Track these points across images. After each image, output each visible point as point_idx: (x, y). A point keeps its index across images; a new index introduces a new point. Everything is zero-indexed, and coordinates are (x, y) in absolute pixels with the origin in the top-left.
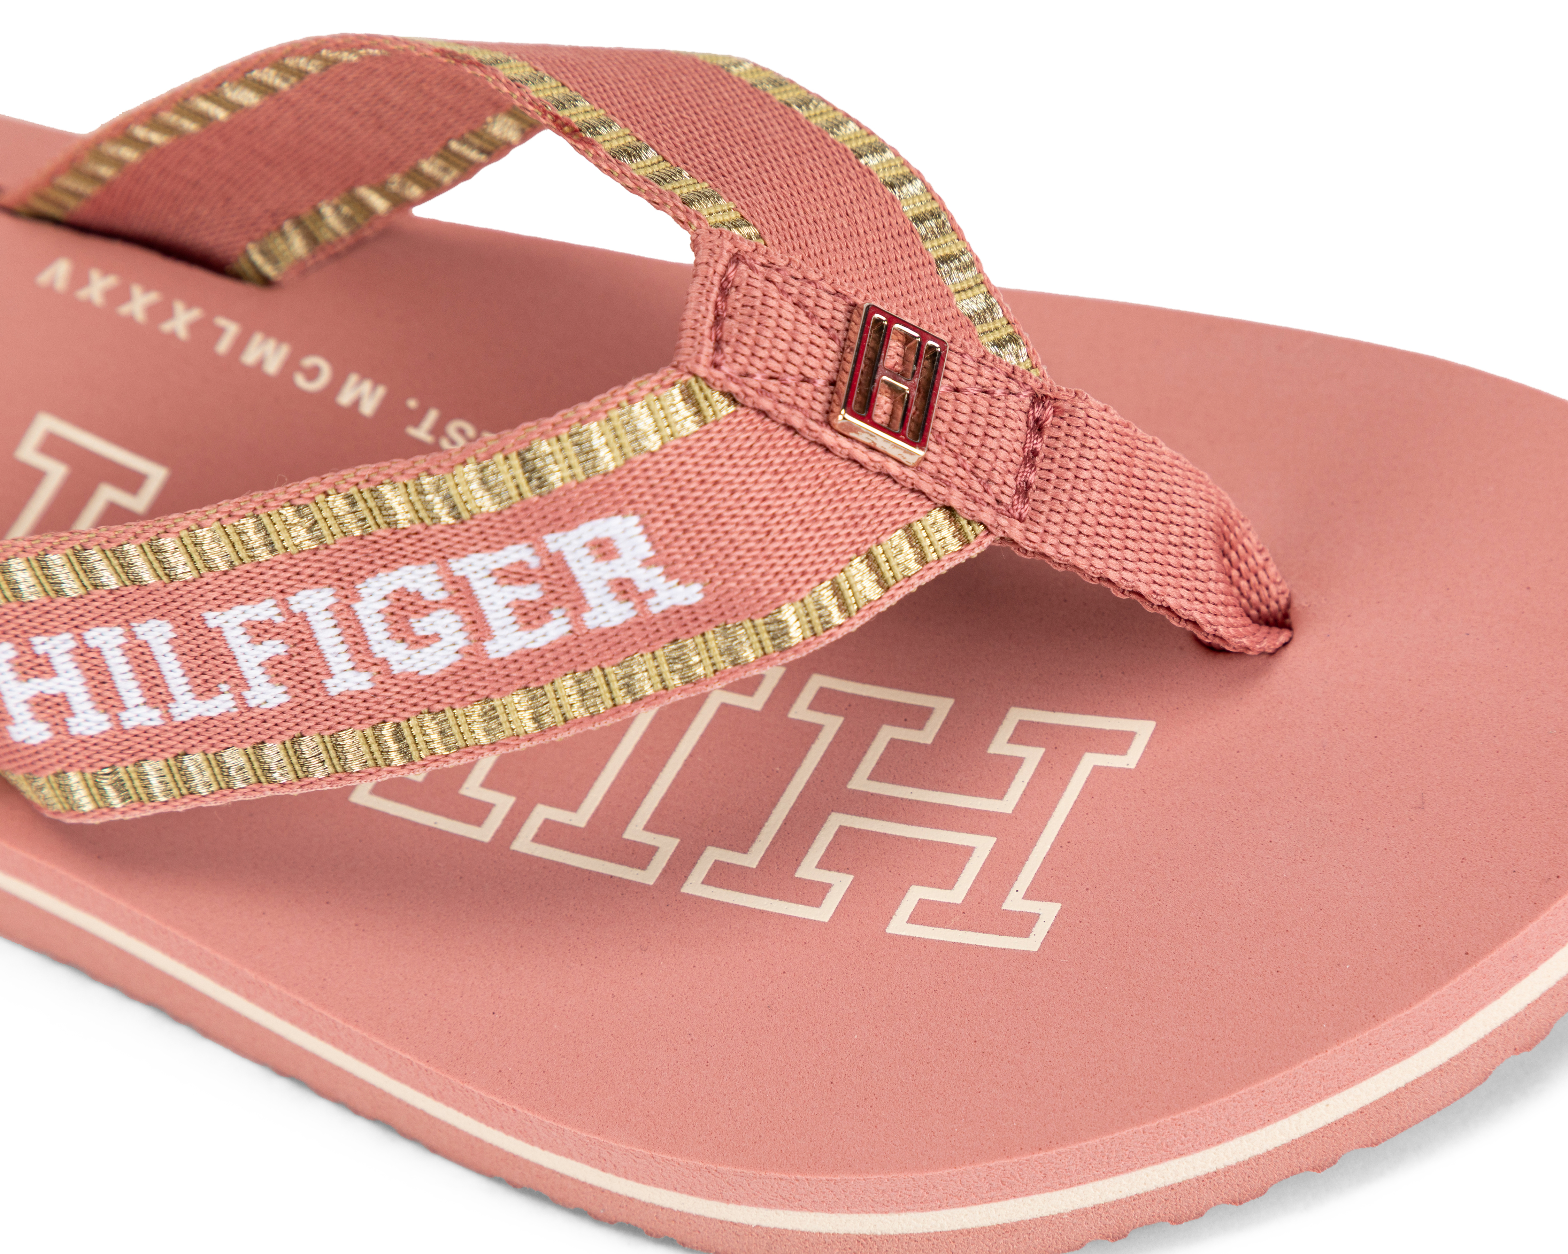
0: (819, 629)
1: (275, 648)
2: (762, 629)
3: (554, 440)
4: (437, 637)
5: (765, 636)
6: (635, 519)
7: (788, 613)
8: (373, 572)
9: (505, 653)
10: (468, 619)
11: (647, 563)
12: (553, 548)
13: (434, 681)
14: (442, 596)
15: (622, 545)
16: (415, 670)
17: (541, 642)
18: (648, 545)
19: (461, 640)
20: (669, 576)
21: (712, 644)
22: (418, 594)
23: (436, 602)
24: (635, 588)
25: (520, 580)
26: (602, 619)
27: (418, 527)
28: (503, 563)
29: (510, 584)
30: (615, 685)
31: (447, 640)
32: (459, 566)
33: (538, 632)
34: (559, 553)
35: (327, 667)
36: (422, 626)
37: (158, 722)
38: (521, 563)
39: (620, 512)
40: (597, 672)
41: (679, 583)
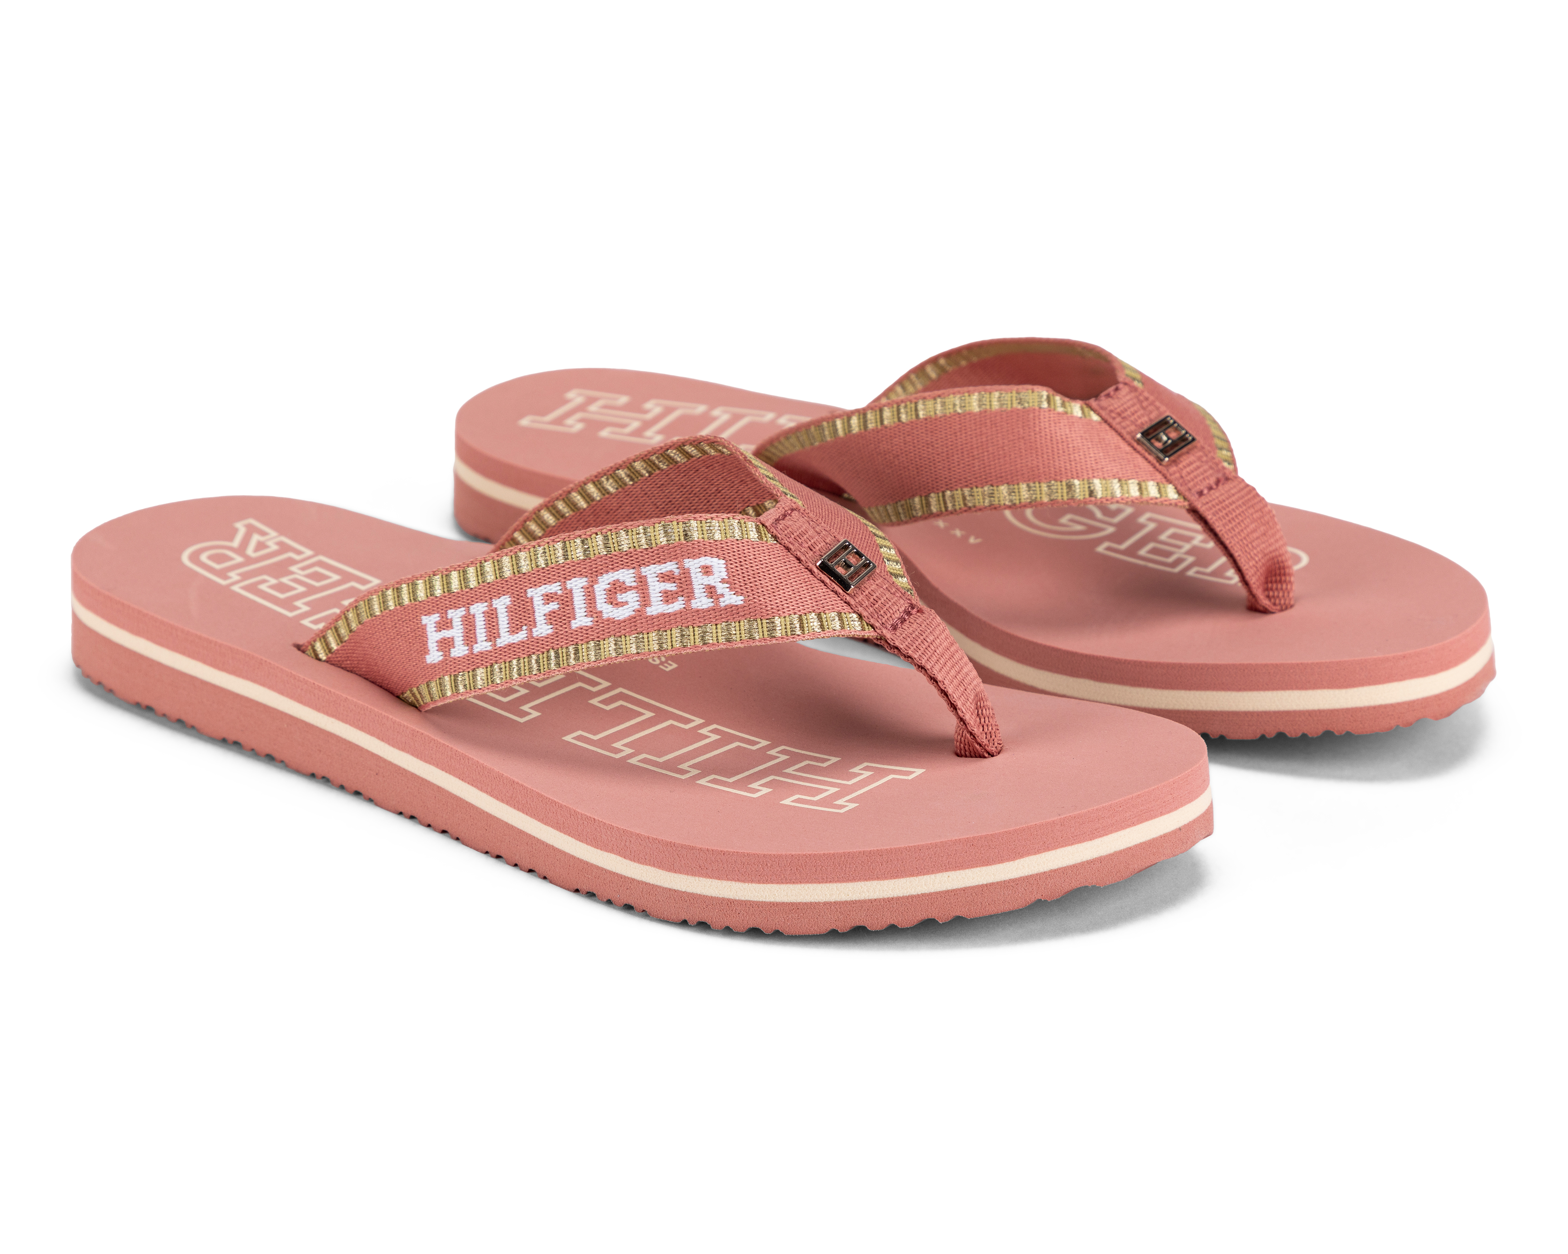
0: (789, 634)
1: (554, 606)
2: (765, 625)
3: (699, 522)
4: (626, 603)
5: (765, 629)
6: (724, 562)
7: (777, 621)
8: (607, 572)
9: (654, 613)
10: (642, 595)
11: (723, 581)
12: (687, 566)
13: (620, 622)
14: (634, 584)
15: (715, 570)
16: (613, 617)
17: (670, 611)
18: (726, 573)
19: (636, 606)
20: (731, 589)
21: (742, 628)
22: (624, 583)
23: (631, 587)
24: (716, 592)
25: (669, 580)
26: (699, 604)
27: (632, 550)
28: (663, 571)
29: (664, 582)
30: (696, 637)
31: (631, 605)
32: (645, 570)
33: (671, 606)
34: (689, 569)
35: (574, 615)
36: (621, 597)
37: (489, 648)
38: (671, 571)
39: (718, 556)
40: (691, 630)
41: (734, 594)
